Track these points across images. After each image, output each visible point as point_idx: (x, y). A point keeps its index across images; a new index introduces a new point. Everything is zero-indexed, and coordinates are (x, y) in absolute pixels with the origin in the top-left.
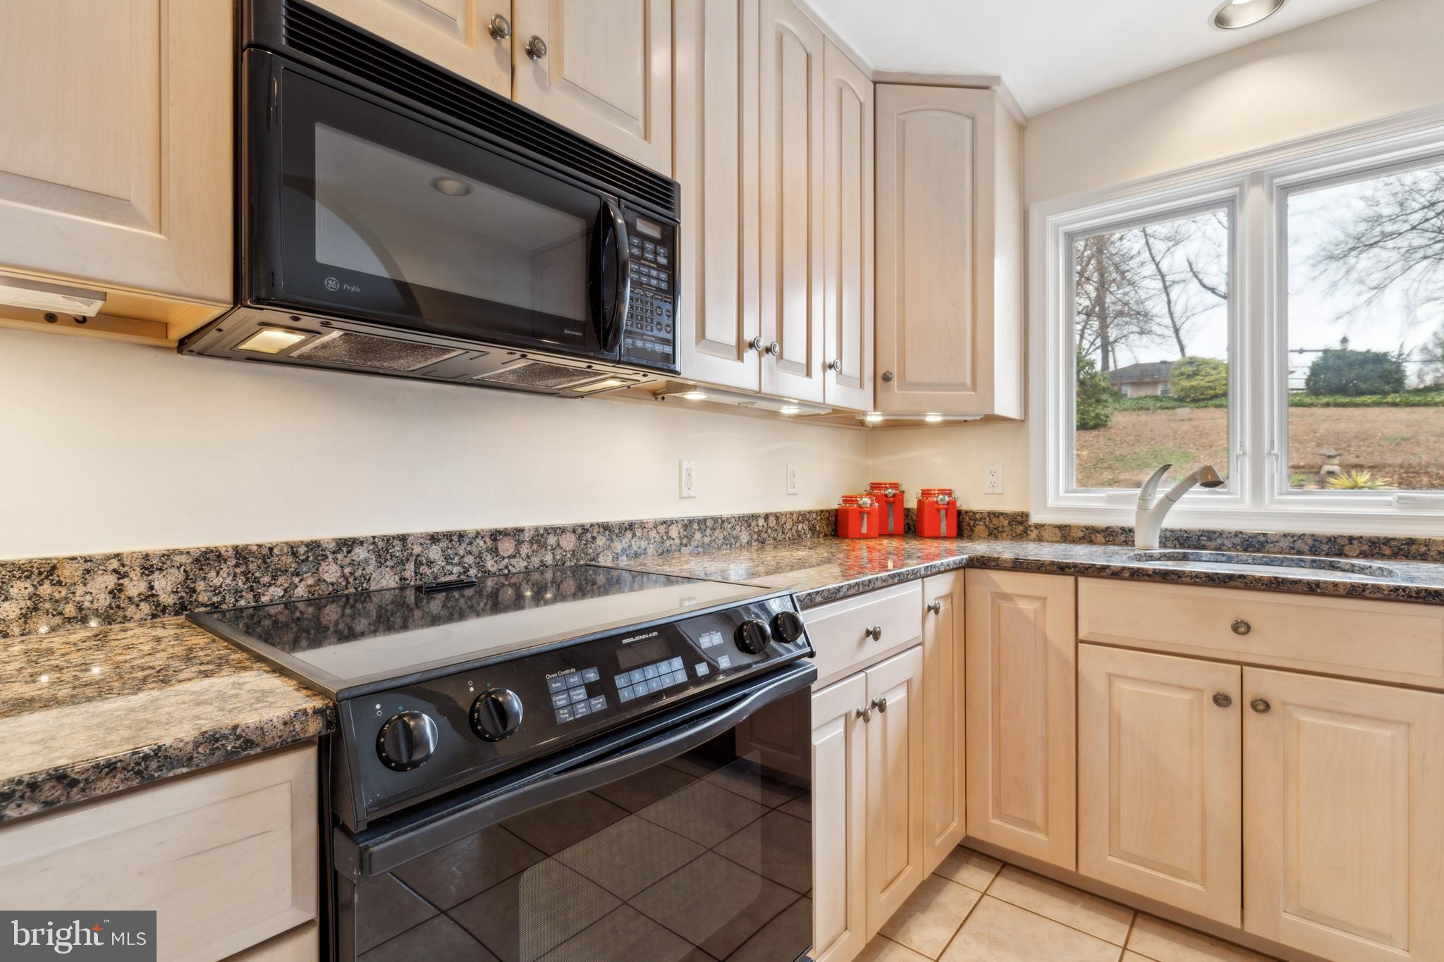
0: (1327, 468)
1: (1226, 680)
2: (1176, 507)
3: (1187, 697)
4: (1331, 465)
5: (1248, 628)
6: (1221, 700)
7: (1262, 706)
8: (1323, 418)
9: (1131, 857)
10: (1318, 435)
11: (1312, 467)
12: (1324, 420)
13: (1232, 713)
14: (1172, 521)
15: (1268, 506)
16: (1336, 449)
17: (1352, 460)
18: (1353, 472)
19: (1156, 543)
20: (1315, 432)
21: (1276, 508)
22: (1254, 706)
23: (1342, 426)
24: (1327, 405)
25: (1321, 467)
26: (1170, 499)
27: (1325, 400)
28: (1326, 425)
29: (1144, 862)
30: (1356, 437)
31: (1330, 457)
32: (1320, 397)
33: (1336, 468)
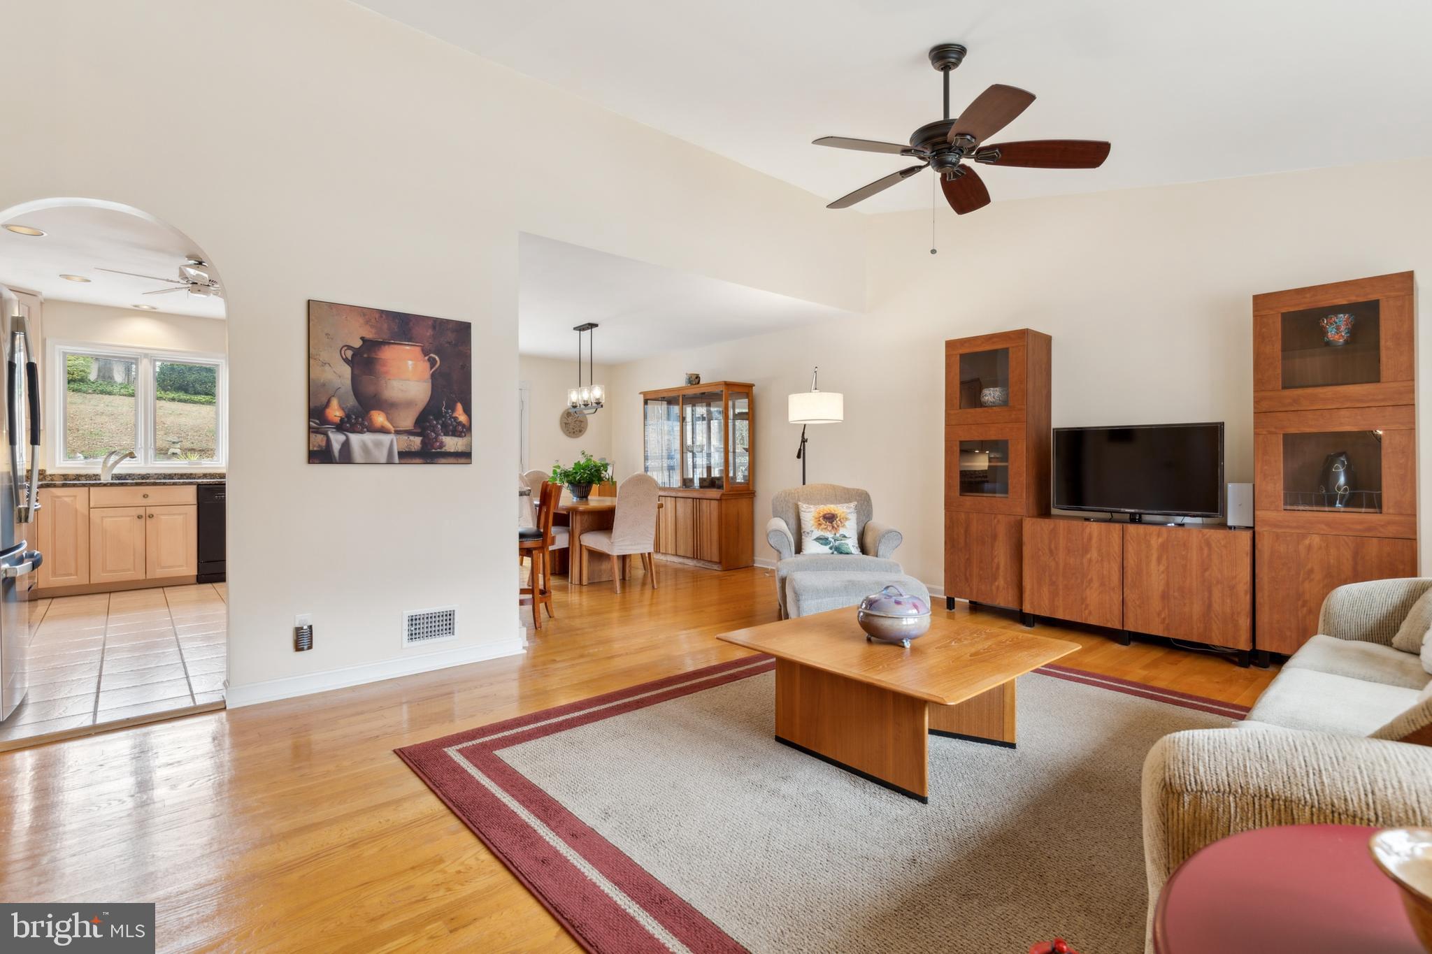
0: (172, 451)
1: (141, 511)
2: (118, 466)
3: (129, 519)
4: (175, 448)
5: (147, 496)
6: (139, 517)
7: (151, 516)
8: (170, 412)
9: (110, 571)
10: (166, 426)
11: (162, 450)
12: (170, 414)
13: (143, 519)
14: (116, 471)
15: (150, 465)
16: (179, 438)
17: (188, 445)
18: (189, 454)
19: (110, 479)
20: (164, 424)
21: (152, 465)
22: (149, 517)
23: (182, 420)
24: (173, 400)
25: (168, 449)
26: (116, 463)
27: (171, 395)
28: (172, 418)
29: (114, 571)
30: (192, 429)
31: (174, 443)
32: (168, 392)
33: (178, 451)
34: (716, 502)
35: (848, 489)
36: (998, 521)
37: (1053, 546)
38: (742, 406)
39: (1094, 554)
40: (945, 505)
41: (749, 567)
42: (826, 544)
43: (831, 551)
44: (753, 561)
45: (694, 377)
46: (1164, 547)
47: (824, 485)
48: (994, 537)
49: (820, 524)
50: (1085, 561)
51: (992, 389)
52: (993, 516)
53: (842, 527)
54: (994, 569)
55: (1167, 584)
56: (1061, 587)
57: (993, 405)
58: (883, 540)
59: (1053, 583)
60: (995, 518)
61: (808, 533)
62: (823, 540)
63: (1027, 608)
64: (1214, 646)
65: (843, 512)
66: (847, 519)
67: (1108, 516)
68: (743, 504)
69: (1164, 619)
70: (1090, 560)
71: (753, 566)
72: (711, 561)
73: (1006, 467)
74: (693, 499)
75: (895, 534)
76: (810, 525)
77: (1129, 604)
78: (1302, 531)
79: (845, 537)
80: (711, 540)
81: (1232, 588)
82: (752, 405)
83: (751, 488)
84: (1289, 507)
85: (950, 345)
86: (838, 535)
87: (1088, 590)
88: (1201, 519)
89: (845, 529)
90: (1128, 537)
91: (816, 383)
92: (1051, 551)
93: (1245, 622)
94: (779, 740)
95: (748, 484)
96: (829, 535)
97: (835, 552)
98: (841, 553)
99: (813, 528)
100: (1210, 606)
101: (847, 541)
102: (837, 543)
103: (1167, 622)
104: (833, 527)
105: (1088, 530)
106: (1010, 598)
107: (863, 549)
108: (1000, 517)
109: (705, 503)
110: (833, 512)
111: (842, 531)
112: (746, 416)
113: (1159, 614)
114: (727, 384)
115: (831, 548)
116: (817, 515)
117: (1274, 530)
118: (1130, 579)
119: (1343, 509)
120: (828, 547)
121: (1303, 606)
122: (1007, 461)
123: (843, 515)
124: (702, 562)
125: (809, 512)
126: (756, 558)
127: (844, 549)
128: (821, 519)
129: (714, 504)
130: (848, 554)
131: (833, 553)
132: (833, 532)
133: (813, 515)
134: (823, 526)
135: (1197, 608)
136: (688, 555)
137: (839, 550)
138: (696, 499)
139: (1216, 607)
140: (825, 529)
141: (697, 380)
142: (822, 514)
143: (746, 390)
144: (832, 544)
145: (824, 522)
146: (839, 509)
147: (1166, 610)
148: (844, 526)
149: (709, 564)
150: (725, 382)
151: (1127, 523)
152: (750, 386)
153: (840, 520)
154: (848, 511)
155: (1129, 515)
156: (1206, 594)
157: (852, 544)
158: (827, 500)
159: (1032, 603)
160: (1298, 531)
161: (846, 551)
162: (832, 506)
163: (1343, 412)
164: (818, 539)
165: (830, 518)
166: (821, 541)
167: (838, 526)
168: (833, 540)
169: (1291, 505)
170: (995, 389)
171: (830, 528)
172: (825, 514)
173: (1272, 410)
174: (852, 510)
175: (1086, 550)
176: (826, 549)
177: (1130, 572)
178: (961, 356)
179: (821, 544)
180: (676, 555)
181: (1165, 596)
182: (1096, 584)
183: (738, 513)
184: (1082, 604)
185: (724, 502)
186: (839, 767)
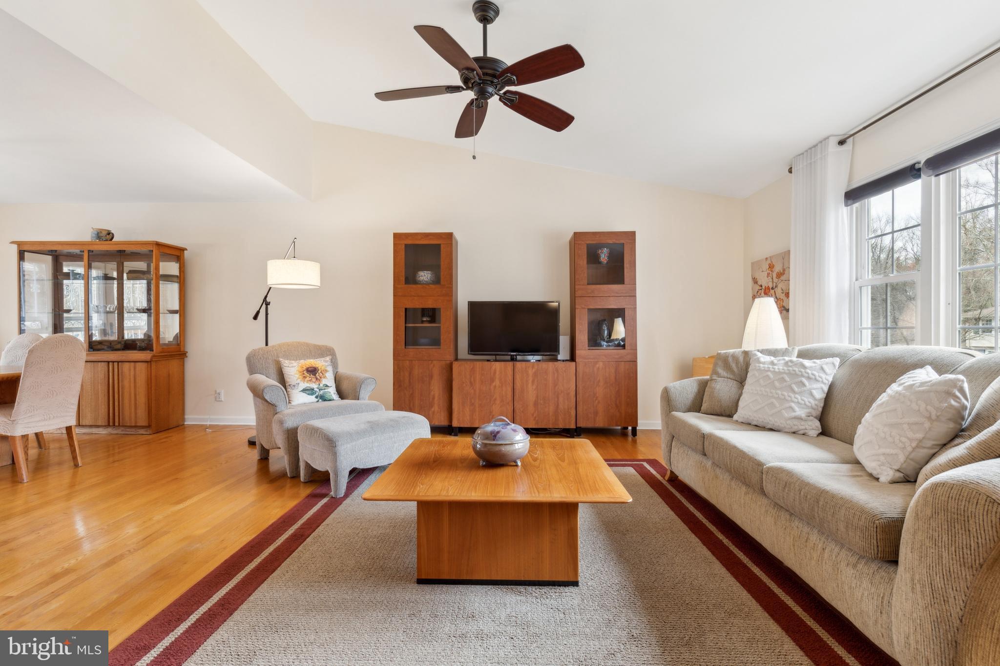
34: (144, 365)
35: (319, 346)
36: (434, 366)
37: (472, 380)
38: (171, 268)
39: (497, 383)
40: (394, 356)
41: (180, 426)
42: (312, 394)
43: (317, 400)
44: (184, 420)
45: (104, 233)
46: (535, 375)
47: (299, 343)
48: (431, 377)
49: (305, 377)
50: (492, 387)
51: (426, 272)
52: (430, 362)
53: (324, 378)
54: (431, 400)
55: (537, 397)
56: (477, 406)
57: (427, 284)
58: (363, 386)
59: (472, 404)
60: (431, 363)
61: (294, 386)
62: (309, 391)
63: (455, 424)
64: (550, 428)
65: (323, 365)
66: (326, 371)
67: (494, 357)
68: (174, 364)
69: (536, 417)
70: (495, 387)
71: (184, 424)
72: (136, 427)
73: (440, 326)
74: (108, 362)
75: (372, 380)
76: (295, 379)
77: (517, 411)
78: (596, 360)
79: (327, 386)
80: (136, 404)
81: (568, 394)
82: (182, 269)
83: (182, 350)
84: (591, 348)
85: (397, 237)
86: (321, 385)
87: (494, 406)
88: (541, 356)
89: (326, 379)
90: (516, 370)
91: (293, 252)
92: (471, 382)
93: (573, 413)
94: (420, 582)
95: (178, 345)
96: (314, 386)
97: (320, 400)
98: (325, 400)
99: (299, 381)
100: (558, 405)
101: (330, 390)
102: (321, 392)
103: (537, 419)
104: (317, 379)
105: (493, 368)
106: (442, 418)
107: (342, 395)
108: (435, 362)
109: (126, 366)
110: (314, 366)
111: (324, 382)
112: (175, 279)
113: (533, 415)
114: (158, 244)
115: (317, 397)
116: (301, 370)
117: (584, 361)
118: (517, 396)
119: (606, 348)
120: (314, 396)
121: (596, 400)
122: (440, 323)
123: (323, 368)
124: (123, 428)
125: (292, 367)
126: (186, 417)
127: (327, 396)
128: (305, 372)
129: (142, 368)
130: (330, 400)
131: (318, 401)
132: (318, 383)
133: (297, 369)
134: (308, 379)
135: (552, 409)
136: (100, 424)
137: (323, 398)
138: (114, 362)
139: (561, 406)
140: (310, 380)
141: (109, 237)
142: (305, 368)
143: (177, 253)
144: (317, 394)
145: (308, 375)
146: (320, 363)
147: (537, 412)
148: (325, 377)
149: (133, 430)
150: (156, 242)
151: (509, 361)
152: (182, 250)
153: (321, 372)
154: (326, 364)
155: (510, 356)
156: (556, 399)
157: (332, 392)
158: (305, 356)
159: (459, 420)
160: (594, 360)
161: (329, 398)
162: (312, 360)
163: (612, 299)
164: (304, 390)
165: (312, 371)
166: (308, 392)
167: (321, 377)
168: (318, 390)
169: (592, 346)
170: (428, 272)
171: (314, 380)
172: (308, 368)
173: (583, 296)
174: (329, 363)
175: (492, 380)
176: (312, 398)
177: (518, 391)
178: (406, 245)
179: (308, 394)
180: (80, 425)
181: (536, 404)
182: (498, 402)
183: (169, 375)
184: (490, 415)
185: (153, 364)
186: (494, 585)
